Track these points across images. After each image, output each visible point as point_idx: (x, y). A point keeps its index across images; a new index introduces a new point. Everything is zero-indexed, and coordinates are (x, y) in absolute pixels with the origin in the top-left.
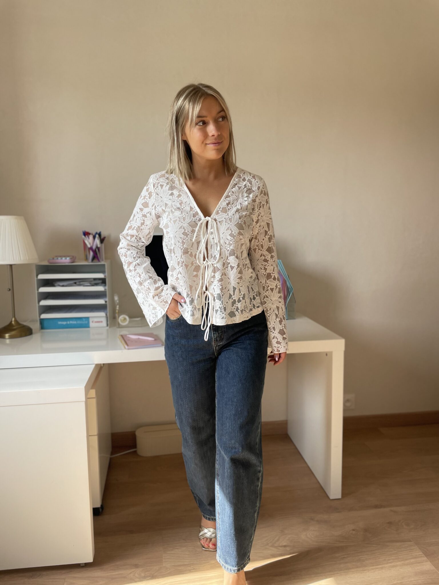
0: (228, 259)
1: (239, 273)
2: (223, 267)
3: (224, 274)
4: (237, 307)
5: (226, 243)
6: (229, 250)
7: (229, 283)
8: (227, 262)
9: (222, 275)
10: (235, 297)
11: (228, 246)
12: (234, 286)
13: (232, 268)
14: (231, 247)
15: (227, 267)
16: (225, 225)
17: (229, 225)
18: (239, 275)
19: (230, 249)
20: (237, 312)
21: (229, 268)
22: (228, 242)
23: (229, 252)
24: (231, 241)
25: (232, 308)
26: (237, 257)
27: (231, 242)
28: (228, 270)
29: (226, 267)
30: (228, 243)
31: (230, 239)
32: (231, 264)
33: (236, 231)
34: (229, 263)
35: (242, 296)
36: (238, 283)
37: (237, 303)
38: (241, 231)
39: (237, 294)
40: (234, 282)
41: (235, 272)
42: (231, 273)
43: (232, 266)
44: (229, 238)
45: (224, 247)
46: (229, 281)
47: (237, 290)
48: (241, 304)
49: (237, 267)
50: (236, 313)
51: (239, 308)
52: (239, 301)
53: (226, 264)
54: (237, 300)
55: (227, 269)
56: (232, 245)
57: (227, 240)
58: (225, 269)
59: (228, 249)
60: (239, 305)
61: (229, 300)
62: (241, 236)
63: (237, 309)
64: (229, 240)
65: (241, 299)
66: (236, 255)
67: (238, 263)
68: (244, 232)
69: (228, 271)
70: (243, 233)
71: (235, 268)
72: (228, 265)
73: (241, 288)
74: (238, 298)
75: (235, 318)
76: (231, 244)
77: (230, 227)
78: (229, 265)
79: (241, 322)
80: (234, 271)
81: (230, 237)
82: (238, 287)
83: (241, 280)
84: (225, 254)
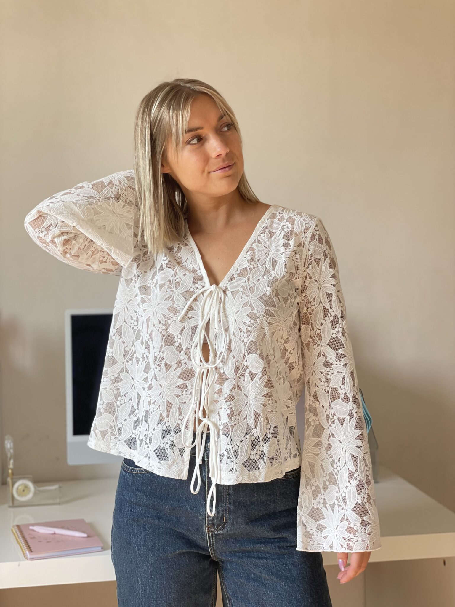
0: (245, 360)
1: (265, 387)
2: (236, 375)
3: (237, 387)
4: (263, 452)
5: (241, 330)
6: (247, 343)
7: (246, 404)
8: (242, 365)
9: (234, 388)
10: (258, 431)
11: (246, 335)
12: (256, 410)
13: (253, 376)
14: (251, 338)
15: (243, 375)
16: (242, 298)
17: (248, 298)
18: (266, 391)
19: (248, 340)
20: (262, 461)
21: (247, 377)
22: (245, 328)
23: (246, 346)
24: (250, 326)
25: (252, 452)
26: (261, 356)
27: (250, 329)
28: (244, 380)
29: (241, 373)
30: (245, 331)
31: (249, 323)
32: (250, 369)
33: (260, 309)
34: (247, 367)
35: (272, 430)
36: (264, 405)
37: (262, 443)
38: (270, 308)
39: (262, 426)
40: (256, 403)
41: (258, 384)
42: (251, 386)
43: (253, 372)
44: (246, 322)
45: (239, 337)
46: (246, 401)
47: (261, 419)
48: (270, 446)
49: (261, 374)
50: (261, 463)
51: (266, 454)
52: (266, 439)
53: (241, 368)
54: (261, 438)
55: (242, 378)
56: (252, 334)
57: (244, 325)
58: (239, 378)
59: (246, 340)
60: (265, 448)
61: (245, 436)
62: (270, 318)
63: (262, 456)
64: (247, 325)
65: (270, 436)
66: (259, 352)
67: (262, 368)
68: (275, 311)
69: (245, 383)
70: (273, 312)
71: (257, 375)
72: (245, 370)
73: (270, 415)
74: (265, 433)
75: (257, 472)
76: (251, 332)
77: (250, 301)
78: (247, 371)
79: (270, 481)
80: (256, 382)
81: (250, 320)
82: (263, 412)
83: (269, 400)
84: (240, 351)
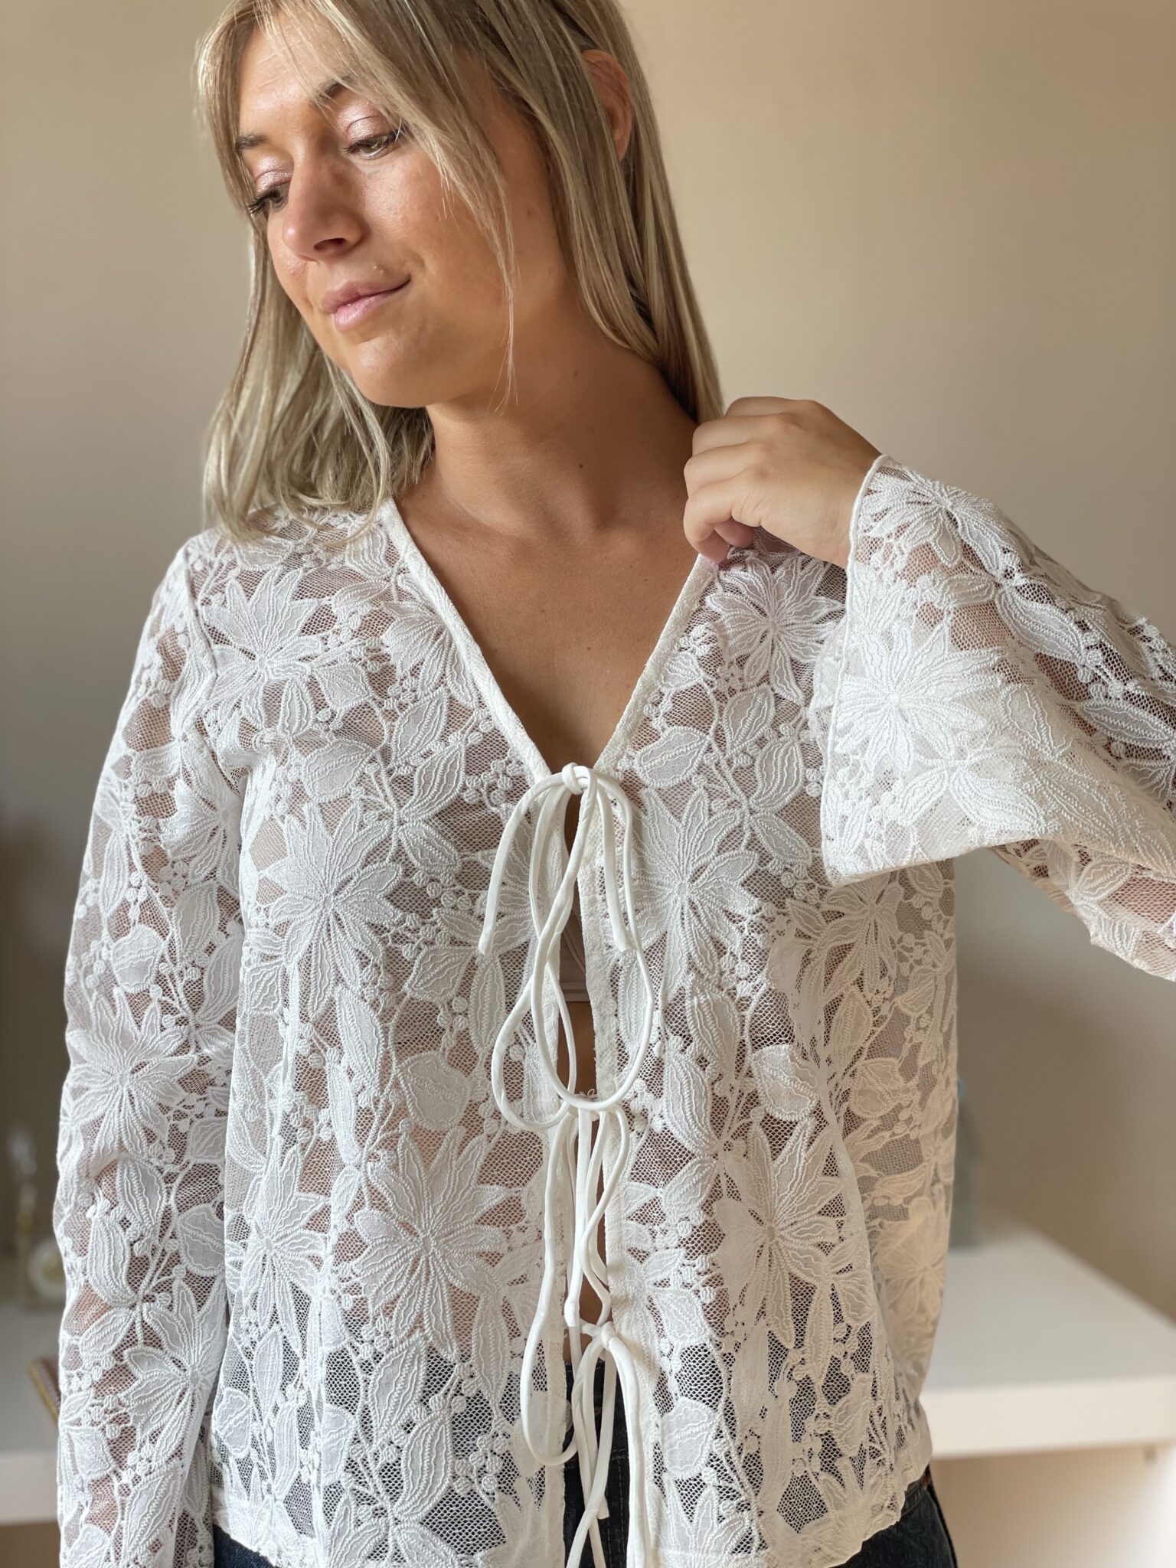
1: (826, 1173)
2: (718, 1135)
3: (724, 1189)
4: (829, 1440)
6: (748, 999)
7: (761, 1254)
8: (737, 1093)
9: (714, 1196)
10: (807, 1356)
11: (742, 969)
12: (798, 1274)
13: (778, 1133)
14: (768, 979)
15: (744, 1132)
17: (737, 811)
19: (755, 988)
20: (829, 1477)
21: (757, 1138)
22: (738, 937)
23: (748, 1014)
24: (761, 929)
25: (798, 1451)
27: (762, 941)
28: (746, 1155)
29: (734, 1128)
30: (737, 948)
31: (755, 918)
32: (768, 1105)
34: (756, 1099)
35: (853, 1344)
37: (822, 1404)
39: (821, 1334)
40: (798, 1244)
41: (801, 1165)
42: (774, 1177)
43: (777, 1116)
44: (740, 911)
45: (713, 978)
46: (760, 1241)
47: (819, 1307)
49: (811, 1123)
51: (840, 1445)
52: (836, 1386)
53: (734, 1105)
54: (819, 1386)
55: (740, 1144)
57: (734, 927)
58: (728, 1148)
59: (743, 989)
60: (836, 1420)
61: (770, 1387)
63: (828, 1454)
64: (745, 924)
65: (848, 1368)
66: (797, 1034)
67: (817, 1097)
71: (797, 1130)
72: (747, 1113)
73: (843, 1284)
74: (829, 1364)
76: (763, 955)
77: (745, 827)
80: (792, 1159)
81: (755, 902)
82: (823, 1274)
83: (840, 1226)
